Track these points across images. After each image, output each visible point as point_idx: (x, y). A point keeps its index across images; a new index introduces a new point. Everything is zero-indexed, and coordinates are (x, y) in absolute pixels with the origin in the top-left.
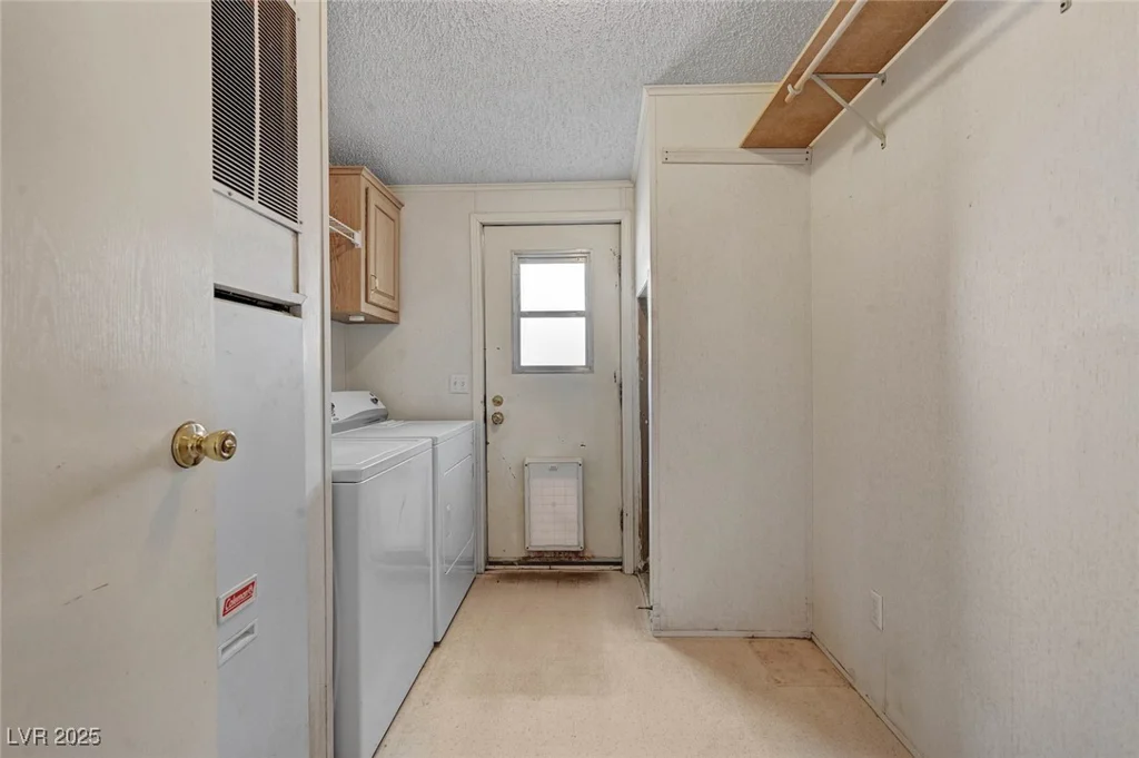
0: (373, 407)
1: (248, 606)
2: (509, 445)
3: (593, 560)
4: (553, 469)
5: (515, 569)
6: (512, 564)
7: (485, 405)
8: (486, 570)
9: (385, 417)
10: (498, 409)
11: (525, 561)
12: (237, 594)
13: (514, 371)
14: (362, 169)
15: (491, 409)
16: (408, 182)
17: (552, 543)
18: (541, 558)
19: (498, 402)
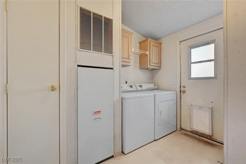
0: (154, 87)
1: (99, 114)
2: (187, 99)
3: (217, 141)
4: (200, 108)
5: (189, 133)
6: (188, 131)
7: (181, 88)
8: (180, 130)
9: (157, 89)
10: (184, 89)
11: (192, 132)
12: (97, 112)
13: (189, 79)
14: (148, 39)
15: (182, 89)
16: (163, 38)
17: (200, 130)
18: (196, 133)
19: (184, 87)
